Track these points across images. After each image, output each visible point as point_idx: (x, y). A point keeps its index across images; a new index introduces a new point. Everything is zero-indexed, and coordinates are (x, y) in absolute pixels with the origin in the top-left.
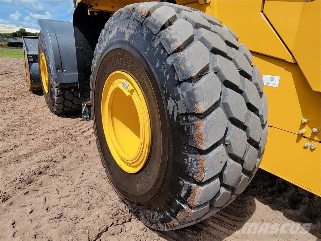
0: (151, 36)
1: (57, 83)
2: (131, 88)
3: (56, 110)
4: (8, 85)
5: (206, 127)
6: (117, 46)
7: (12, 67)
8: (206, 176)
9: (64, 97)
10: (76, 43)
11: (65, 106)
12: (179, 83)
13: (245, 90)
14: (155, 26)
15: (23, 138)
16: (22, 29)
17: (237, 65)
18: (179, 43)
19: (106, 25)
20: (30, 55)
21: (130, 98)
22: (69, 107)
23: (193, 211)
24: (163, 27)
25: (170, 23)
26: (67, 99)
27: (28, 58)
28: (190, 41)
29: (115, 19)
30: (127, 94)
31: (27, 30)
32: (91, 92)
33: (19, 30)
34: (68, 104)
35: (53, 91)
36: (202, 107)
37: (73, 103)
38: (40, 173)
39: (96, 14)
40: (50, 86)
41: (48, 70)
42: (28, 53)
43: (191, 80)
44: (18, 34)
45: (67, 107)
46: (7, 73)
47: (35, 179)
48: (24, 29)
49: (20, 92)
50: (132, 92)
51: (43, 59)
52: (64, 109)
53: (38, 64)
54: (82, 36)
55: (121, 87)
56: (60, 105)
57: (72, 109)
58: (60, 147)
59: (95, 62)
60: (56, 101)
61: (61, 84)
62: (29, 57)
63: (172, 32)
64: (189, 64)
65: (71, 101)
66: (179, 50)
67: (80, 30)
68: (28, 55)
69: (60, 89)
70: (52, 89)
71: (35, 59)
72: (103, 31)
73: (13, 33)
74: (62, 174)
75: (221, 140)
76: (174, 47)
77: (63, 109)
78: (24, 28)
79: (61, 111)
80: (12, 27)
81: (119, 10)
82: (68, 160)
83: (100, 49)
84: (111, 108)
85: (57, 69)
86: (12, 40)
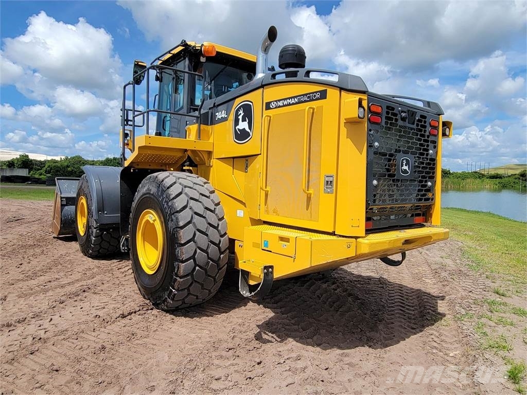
0: (163, 191)
1: (97, 223)
2: (153, 219)
3: (91, 251)
4: (25, 233)
5: (183, 233)
6: (148, 195)
7: (20, 212)
8: (184, 257)
9: (102, 238)
10: (121, 188)
11: (101, 248)
12: (173, 214)
13: (207, 217)
14: (165, 187)
15: (62, 274)
16: (23, 156)
17: (203, 205)
18: (173, 196)
19: (142, 182)
20: (64, 198)
21: (153, 224)
22: (105, 249)
23: (182, 280)
24: (168, 188)
25: (171, 186)
26: (104, 240)
27: (61, 201)
28: (180, 194)
29: (147, 180)
30: (152, 222)
31: (32, 156)
32: (130, 226)
33: (18, 157)
34: (105, 245)
35: (91, 232)
36: (181, 224)
37: (110, 245)
38: (84, 291)
39: (137, 170)
40: (88, 227)
41: (88, 213)
42: (62, 196)
43: (177, 212)
44: (16, 162)
45: (103, 248)
46: (18, 220)
47: (81, 294)
48: (28, 156)
49: (42, 239)
50: (154, 221)
51: (82, 203)
52: (100, 251)
53: (75, 207)
54: (125, 186)
55: (149, 219)
56: (96, 246)
57: (108, 251)
58: (98, 277)
59: (134, 204)
60: (93, 241)
61: (101, 224)
62: (62, 199)
63: (171, 190)
64: (176, 205)
65: (108, 242)
66: (174, 198)
67: (125, 182)
68: (61, 198)
69: (99, 230)
70: (90, 230)
71: (72, 201)
72: (140, 185)
73: (9, 162)
74: (102, 293)
75: (191, 239)
76: (172, 197)
77: (98, 251)
78: (27, 154)
79: (97, 253)
80: (7, 152)
81: (150, 175)
82: (106, 285)
83: (137, 196)
84: (143, 235)
85: (99, 211)
86: (8, 173)
